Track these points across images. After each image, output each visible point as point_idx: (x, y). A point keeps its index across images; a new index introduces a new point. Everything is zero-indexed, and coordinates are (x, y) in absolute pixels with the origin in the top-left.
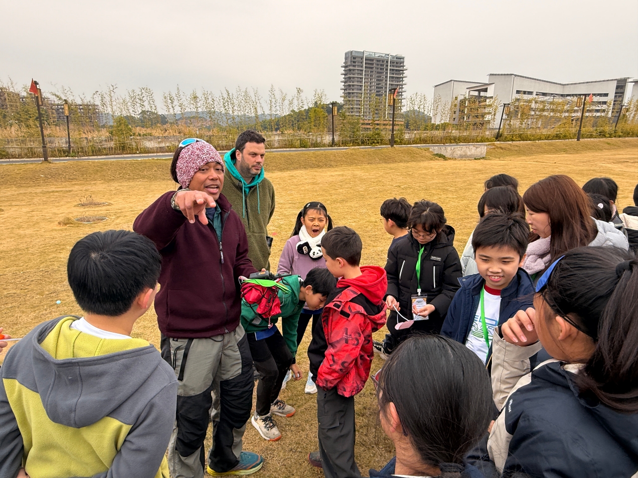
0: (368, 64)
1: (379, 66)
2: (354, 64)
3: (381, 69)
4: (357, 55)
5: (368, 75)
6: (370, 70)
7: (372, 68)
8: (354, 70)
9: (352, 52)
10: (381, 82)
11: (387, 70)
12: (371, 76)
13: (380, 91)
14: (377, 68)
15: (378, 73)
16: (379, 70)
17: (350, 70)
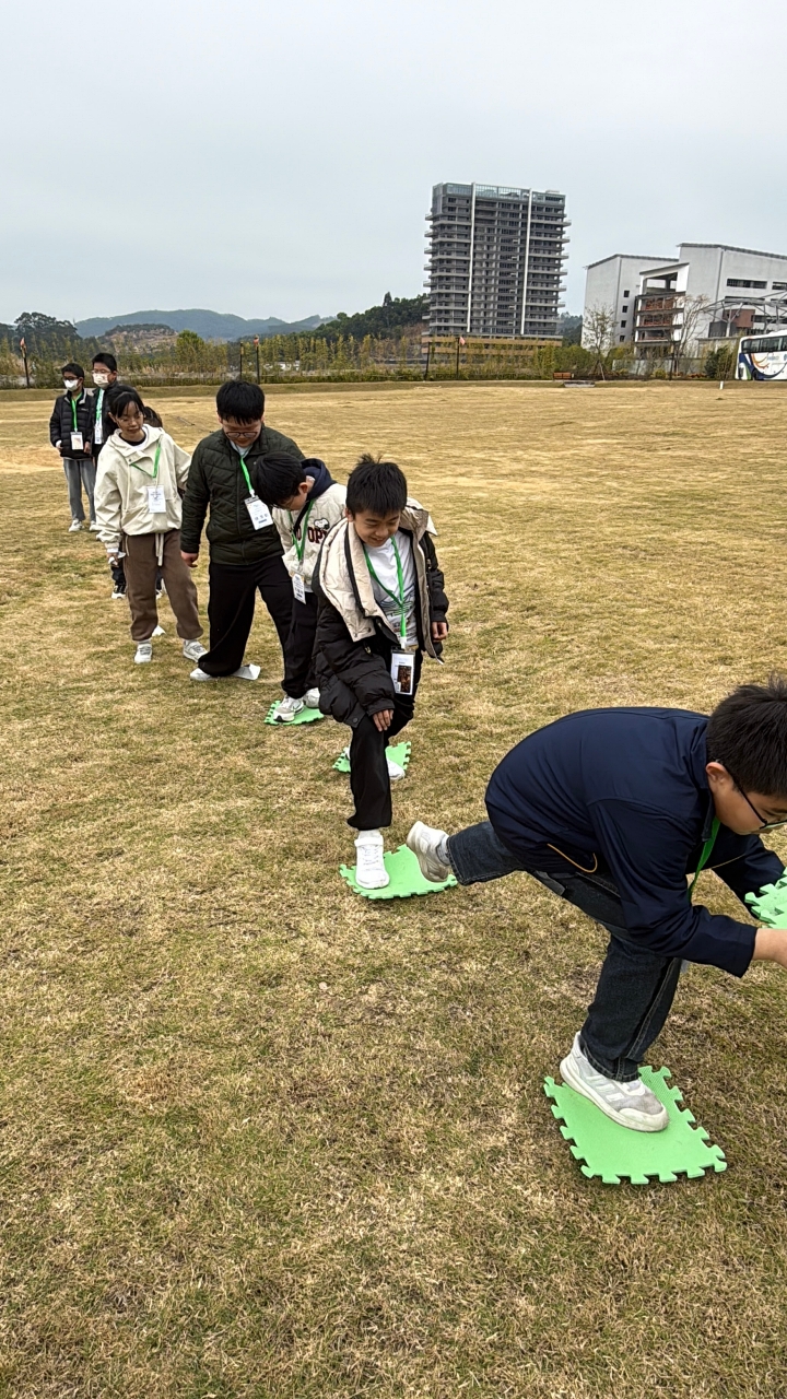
0: (482, 211)
1: (508, 218)
2: (451, 213)
3: (512, 223)
4: (456, 192)
5: (482, 237)
6: (486, 226)
7: (492, 221)
8: (450, 226)
9: (446, 187)
10: (509, 253)
11: (524, 225)
12: (489, 239)
13: (509, 274)
14: (504, 222)
15: (504, 231)
16: (507, 227)
17: (443, 226)
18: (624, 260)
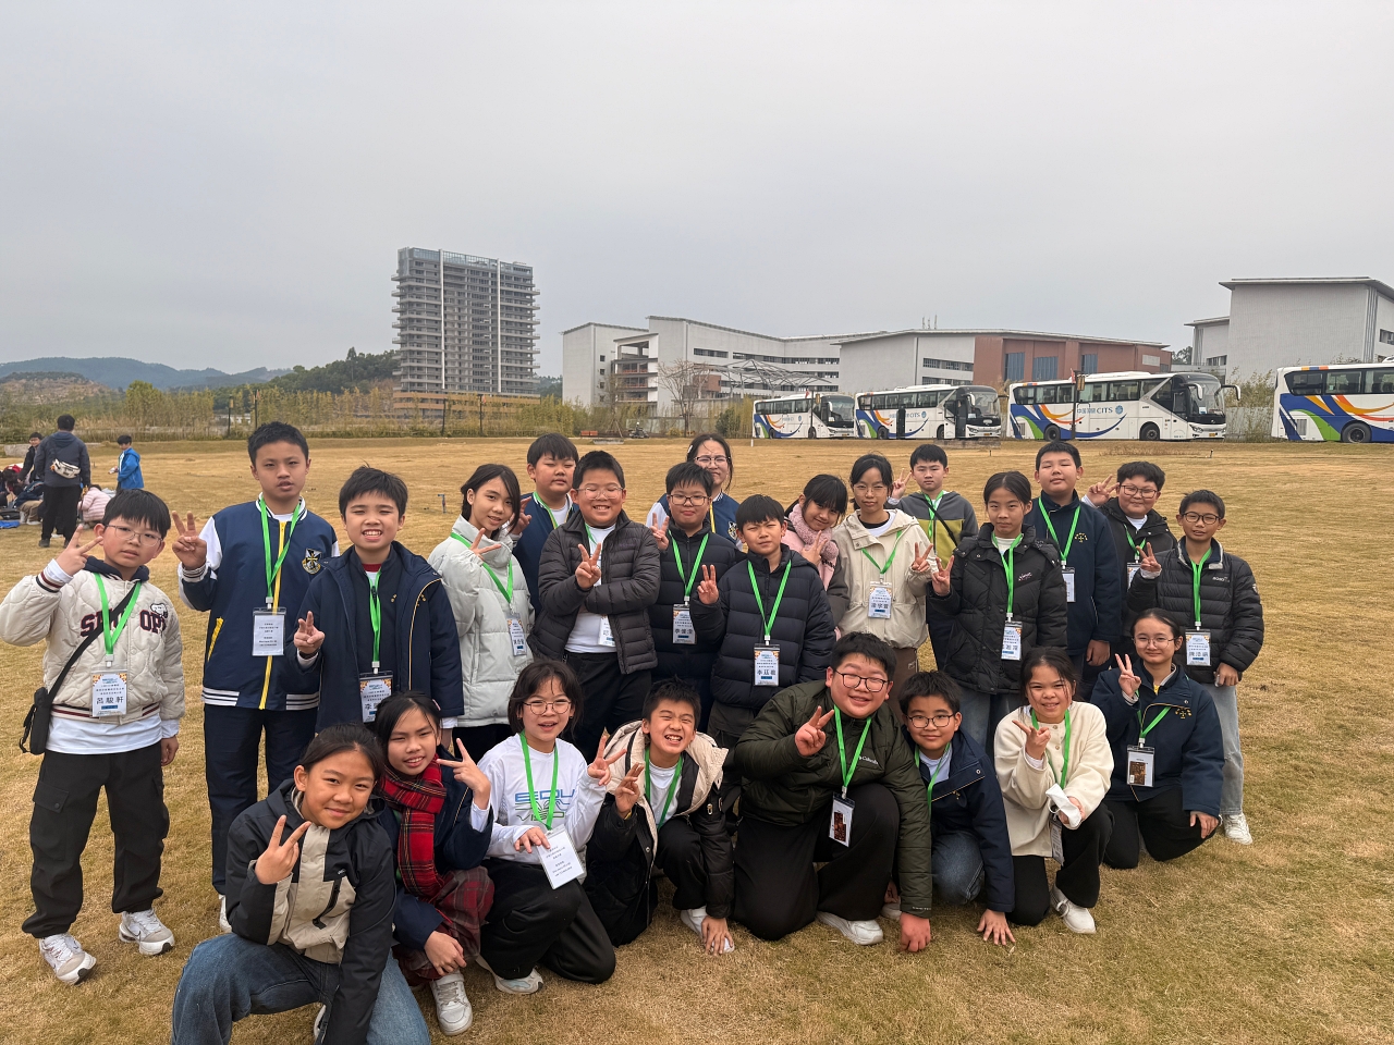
0: (451, 276)
1: (478, 284)
2: (419, 276)
3: (482, 289)
4: (423, 257)
5: (452, 300)
6: (456, 290)
7: (461, 286)
8: (418, 288)
9: (411, 251)
10: (482, 317)
11: (495, 291)
12: (459, 302)
13: (482, 335)
14: (474, 288)
15: (474, 296)
16: (478, 292)
17: (410, 287)
18: (597, 328)
